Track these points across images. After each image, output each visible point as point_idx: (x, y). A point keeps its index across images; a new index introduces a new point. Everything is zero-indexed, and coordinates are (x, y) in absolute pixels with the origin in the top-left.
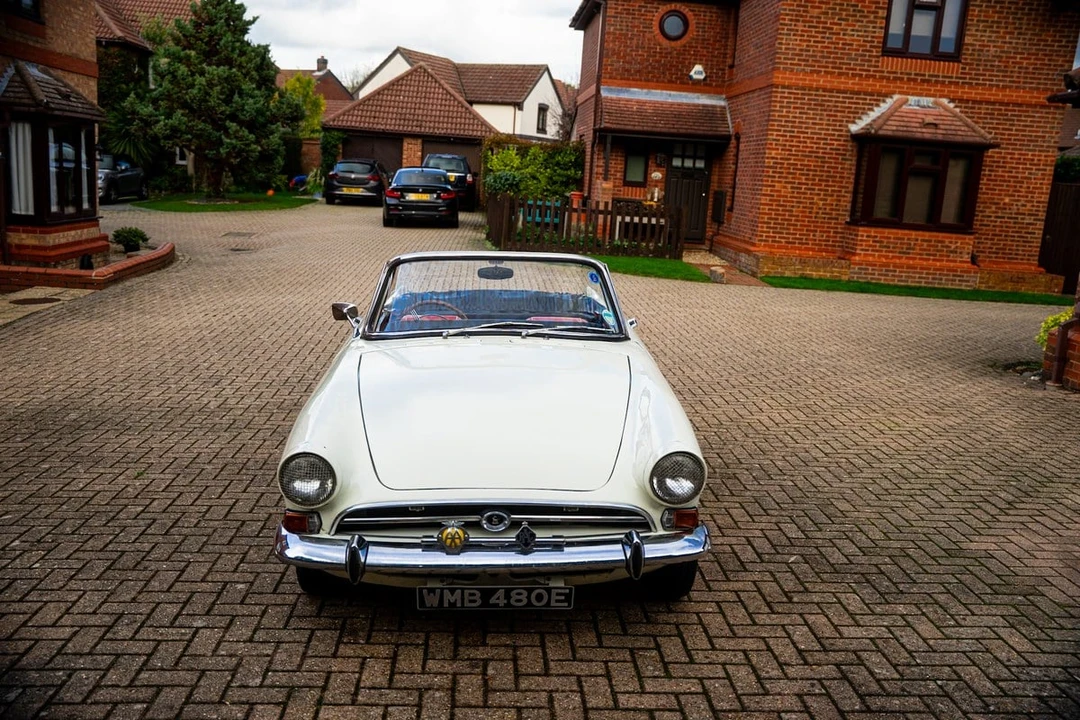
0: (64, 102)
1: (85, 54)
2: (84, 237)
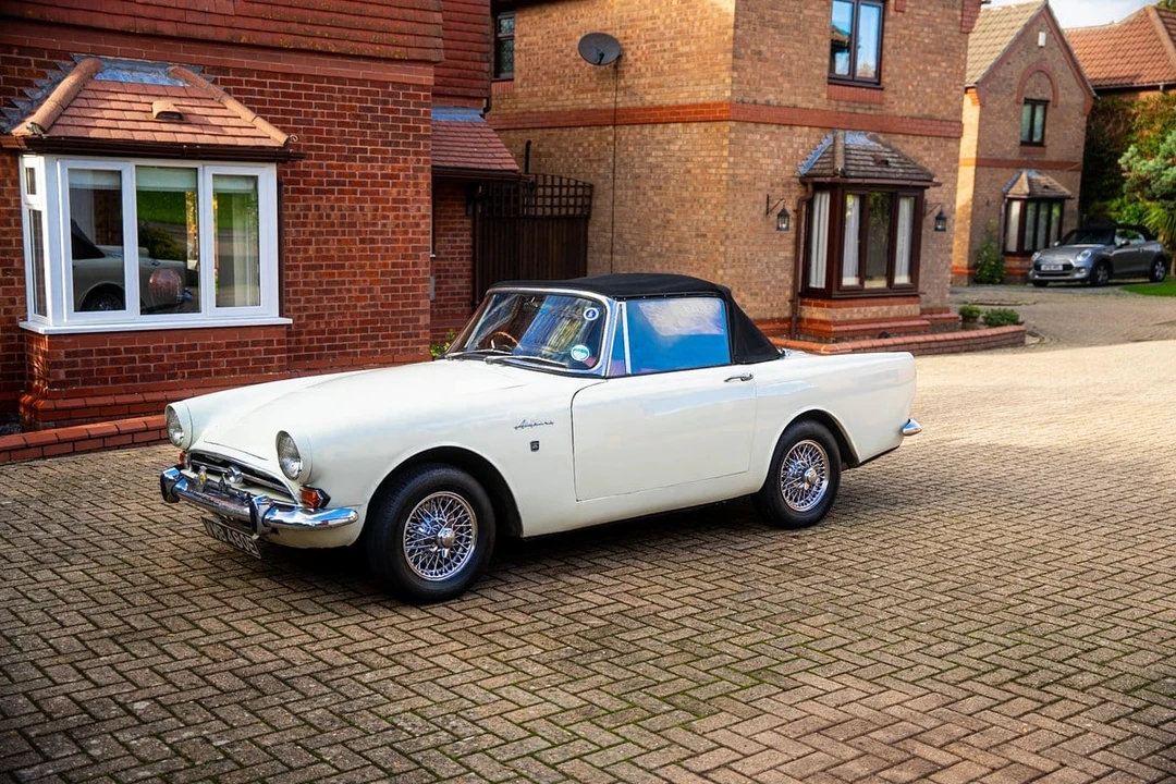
0: (879, 169)
1: (945, 113)
2: (892, 314)
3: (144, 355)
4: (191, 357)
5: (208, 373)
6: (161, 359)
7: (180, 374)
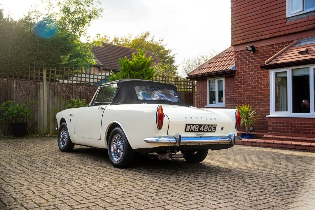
3: (291, 125)
4: (305, 127)
5: (310, 133)
6: (296, 127)
7: (301, 132)
